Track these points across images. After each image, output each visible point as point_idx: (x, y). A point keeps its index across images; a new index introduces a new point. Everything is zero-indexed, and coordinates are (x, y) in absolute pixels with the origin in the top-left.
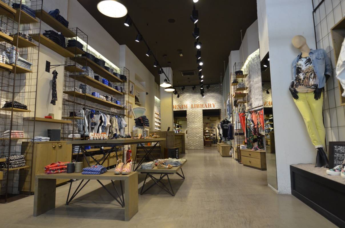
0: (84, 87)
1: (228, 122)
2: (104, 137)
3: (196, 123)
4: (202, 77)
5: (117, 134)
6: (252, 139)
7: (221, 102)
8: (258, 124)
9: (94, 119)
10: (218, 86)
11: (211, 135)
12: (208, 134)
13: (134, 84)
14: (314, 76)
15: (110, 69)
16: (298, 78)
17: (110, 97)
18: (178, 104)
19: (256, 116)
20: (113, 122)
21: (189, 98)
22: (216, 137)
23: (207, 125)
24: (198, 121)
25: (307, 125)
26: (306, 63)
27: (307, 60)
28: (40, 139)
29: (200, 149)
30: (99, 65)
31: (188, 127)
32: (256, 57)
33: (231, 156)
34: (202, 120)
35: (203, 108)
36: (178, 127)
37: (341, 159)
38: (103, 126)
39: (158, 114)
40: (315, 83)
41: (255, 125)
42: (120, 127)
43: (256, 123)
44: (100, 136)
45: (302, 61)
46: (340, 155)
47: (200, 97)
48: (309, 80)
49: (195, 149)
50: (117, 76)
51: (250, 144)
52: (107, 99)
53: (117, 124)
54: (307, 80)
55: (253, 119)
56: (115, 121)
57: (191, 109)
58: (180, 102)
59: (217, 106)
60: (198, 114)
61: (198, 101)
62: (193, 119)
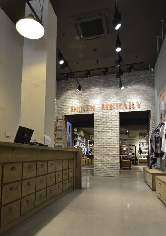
3: (108, 134)
7: (151, 100)
11: (130, 154)
12: (126, 153)
18: (81, 105)
21: (99, 95)
22: (135, 157)
24: (112, 131)
29: (114, 176)
31: (96, 139)
34: (119, 128)
35: (120, 109)
36: (90, 143)
47: (116, 93)
49: (106, 175)
57: (102, 112)
58: (84, 102)
59: (145, 106)
60: (112, 119)
61: (112, 99)
62: (104, 127)
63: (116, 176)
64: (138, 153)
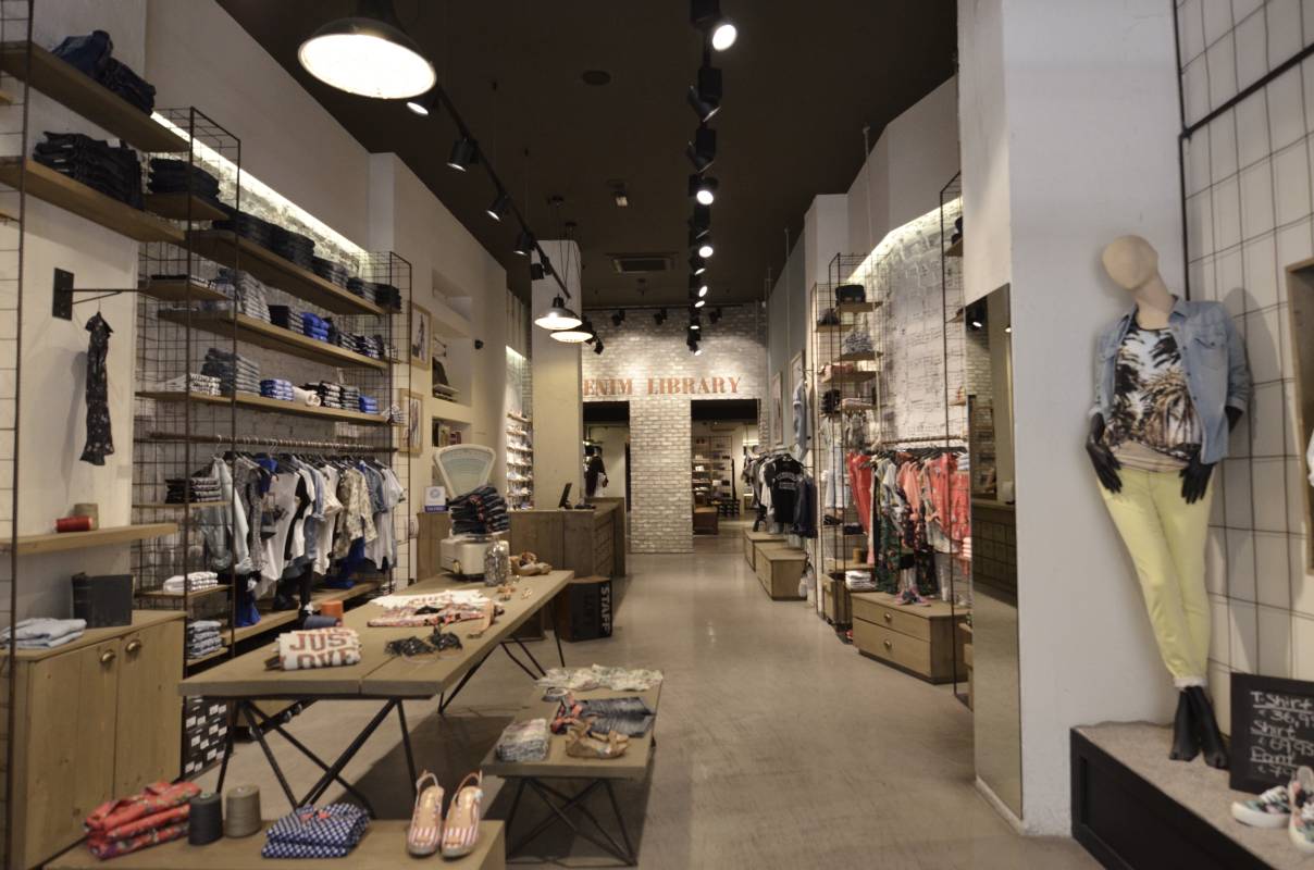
0: (226, 364)
1: (796, 467)
2: (348, 652)
3: (665, 452)
4: (703, 291)
5: (368, 539)
6: (897, 557)
7: (761, 375)
8: (923, 510)
9: (271, 499)
10: (750, 312)
11: (715, 482)
12: (702, 480)
13: (428, 314)
14: (1185, 412)
15: (335, 268)
16: (1122, 408)
17: (337, 389)
18: (595, 378)
19: (918, 478)
20: (350, 490)
21: (640, 354)
22: (731, 492)
23: (701, 444)
24: (673, 445)
25: (1150, 596)
26: (1155, 356)
27: (1161, 342)
28: (41, 637)
29: (679, 551)
30: (290, 258)
32: (918, 238)
33: (805, 599)
34: (689, 439)
35: (693, 392)
37: (1276, 746)
38: (308, 517)
39: (519, 416)
40: (1188, 441)
41: (910, 511)
42: (379, 506)
43: (916, 506)
44: (328, 649)
45: (1143, 342)
46: (1273, 729)
47: (682, 353)
48: (1165, 423)
49: (660, 551)
50: (360, 294)
51: (887, 577)
52: (323, 399)
53: (366, 497)
54: (1157, 421)
55: (906, 488)
56: (359, 488)
57: (648, 398)
58: (603, 369)
59: (748, 388)
60: (672, 416)
61: (675, 367)
62: (656, 435)
63: (684, 551)
64: (742, 478)
